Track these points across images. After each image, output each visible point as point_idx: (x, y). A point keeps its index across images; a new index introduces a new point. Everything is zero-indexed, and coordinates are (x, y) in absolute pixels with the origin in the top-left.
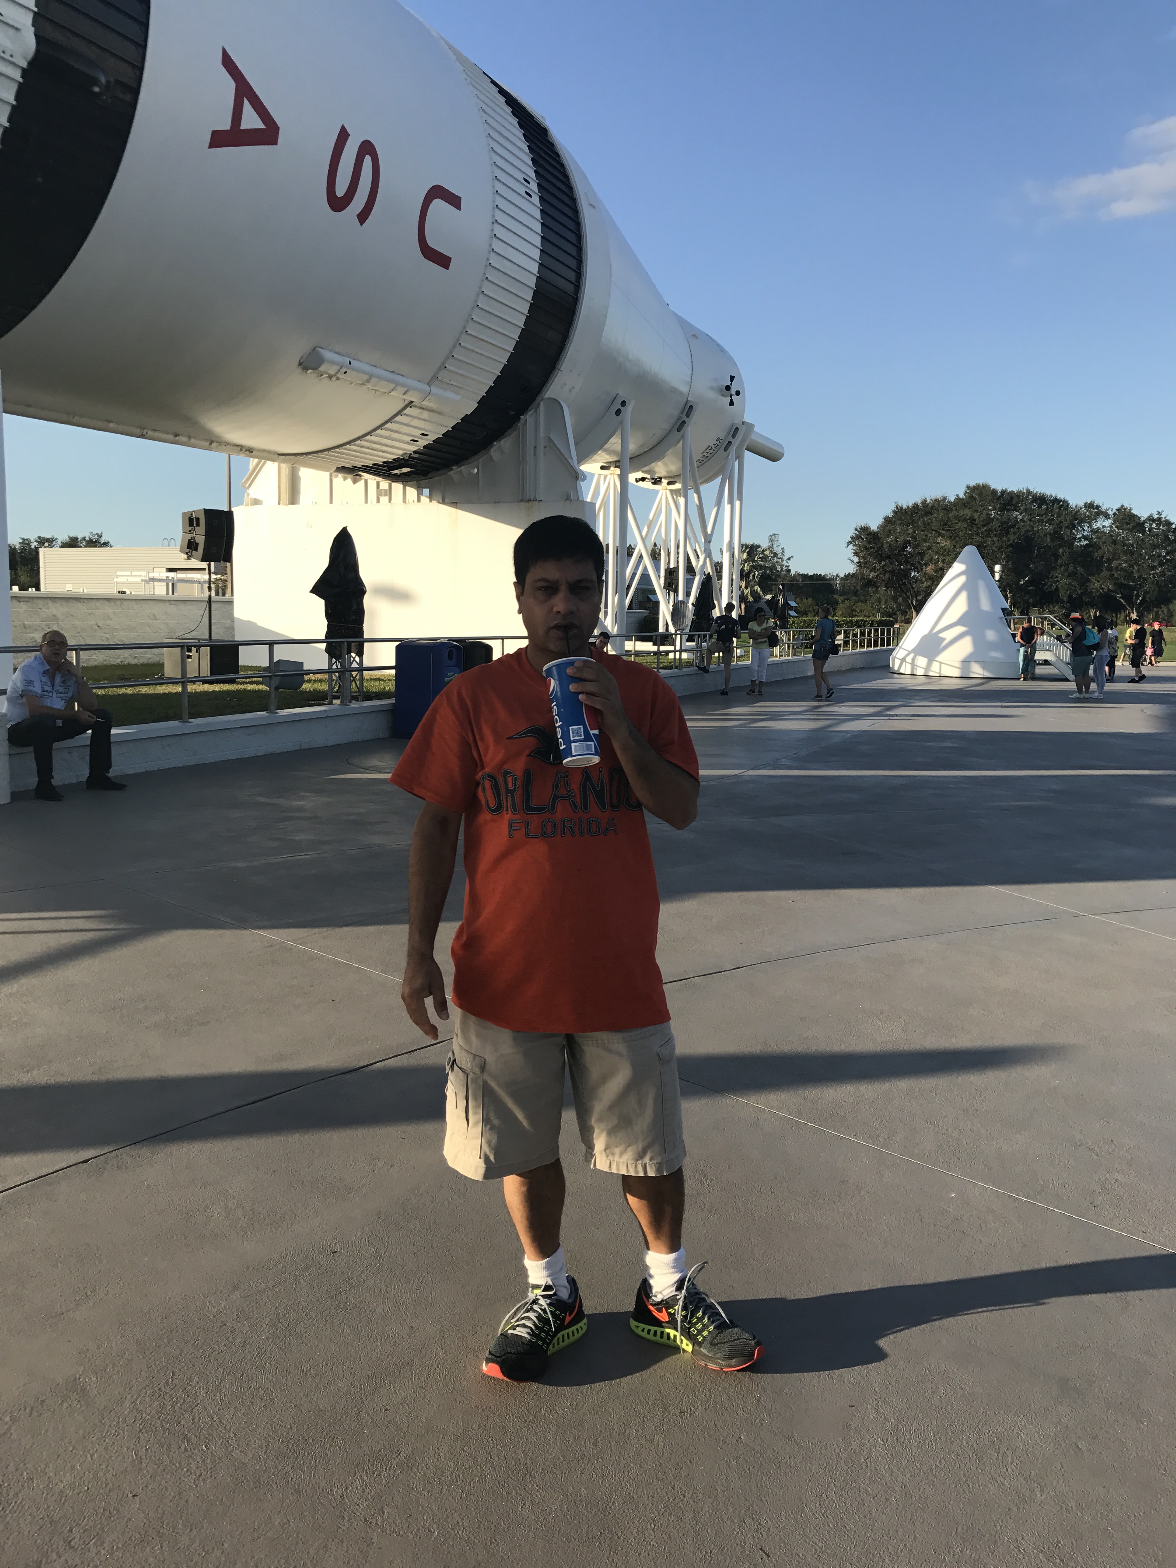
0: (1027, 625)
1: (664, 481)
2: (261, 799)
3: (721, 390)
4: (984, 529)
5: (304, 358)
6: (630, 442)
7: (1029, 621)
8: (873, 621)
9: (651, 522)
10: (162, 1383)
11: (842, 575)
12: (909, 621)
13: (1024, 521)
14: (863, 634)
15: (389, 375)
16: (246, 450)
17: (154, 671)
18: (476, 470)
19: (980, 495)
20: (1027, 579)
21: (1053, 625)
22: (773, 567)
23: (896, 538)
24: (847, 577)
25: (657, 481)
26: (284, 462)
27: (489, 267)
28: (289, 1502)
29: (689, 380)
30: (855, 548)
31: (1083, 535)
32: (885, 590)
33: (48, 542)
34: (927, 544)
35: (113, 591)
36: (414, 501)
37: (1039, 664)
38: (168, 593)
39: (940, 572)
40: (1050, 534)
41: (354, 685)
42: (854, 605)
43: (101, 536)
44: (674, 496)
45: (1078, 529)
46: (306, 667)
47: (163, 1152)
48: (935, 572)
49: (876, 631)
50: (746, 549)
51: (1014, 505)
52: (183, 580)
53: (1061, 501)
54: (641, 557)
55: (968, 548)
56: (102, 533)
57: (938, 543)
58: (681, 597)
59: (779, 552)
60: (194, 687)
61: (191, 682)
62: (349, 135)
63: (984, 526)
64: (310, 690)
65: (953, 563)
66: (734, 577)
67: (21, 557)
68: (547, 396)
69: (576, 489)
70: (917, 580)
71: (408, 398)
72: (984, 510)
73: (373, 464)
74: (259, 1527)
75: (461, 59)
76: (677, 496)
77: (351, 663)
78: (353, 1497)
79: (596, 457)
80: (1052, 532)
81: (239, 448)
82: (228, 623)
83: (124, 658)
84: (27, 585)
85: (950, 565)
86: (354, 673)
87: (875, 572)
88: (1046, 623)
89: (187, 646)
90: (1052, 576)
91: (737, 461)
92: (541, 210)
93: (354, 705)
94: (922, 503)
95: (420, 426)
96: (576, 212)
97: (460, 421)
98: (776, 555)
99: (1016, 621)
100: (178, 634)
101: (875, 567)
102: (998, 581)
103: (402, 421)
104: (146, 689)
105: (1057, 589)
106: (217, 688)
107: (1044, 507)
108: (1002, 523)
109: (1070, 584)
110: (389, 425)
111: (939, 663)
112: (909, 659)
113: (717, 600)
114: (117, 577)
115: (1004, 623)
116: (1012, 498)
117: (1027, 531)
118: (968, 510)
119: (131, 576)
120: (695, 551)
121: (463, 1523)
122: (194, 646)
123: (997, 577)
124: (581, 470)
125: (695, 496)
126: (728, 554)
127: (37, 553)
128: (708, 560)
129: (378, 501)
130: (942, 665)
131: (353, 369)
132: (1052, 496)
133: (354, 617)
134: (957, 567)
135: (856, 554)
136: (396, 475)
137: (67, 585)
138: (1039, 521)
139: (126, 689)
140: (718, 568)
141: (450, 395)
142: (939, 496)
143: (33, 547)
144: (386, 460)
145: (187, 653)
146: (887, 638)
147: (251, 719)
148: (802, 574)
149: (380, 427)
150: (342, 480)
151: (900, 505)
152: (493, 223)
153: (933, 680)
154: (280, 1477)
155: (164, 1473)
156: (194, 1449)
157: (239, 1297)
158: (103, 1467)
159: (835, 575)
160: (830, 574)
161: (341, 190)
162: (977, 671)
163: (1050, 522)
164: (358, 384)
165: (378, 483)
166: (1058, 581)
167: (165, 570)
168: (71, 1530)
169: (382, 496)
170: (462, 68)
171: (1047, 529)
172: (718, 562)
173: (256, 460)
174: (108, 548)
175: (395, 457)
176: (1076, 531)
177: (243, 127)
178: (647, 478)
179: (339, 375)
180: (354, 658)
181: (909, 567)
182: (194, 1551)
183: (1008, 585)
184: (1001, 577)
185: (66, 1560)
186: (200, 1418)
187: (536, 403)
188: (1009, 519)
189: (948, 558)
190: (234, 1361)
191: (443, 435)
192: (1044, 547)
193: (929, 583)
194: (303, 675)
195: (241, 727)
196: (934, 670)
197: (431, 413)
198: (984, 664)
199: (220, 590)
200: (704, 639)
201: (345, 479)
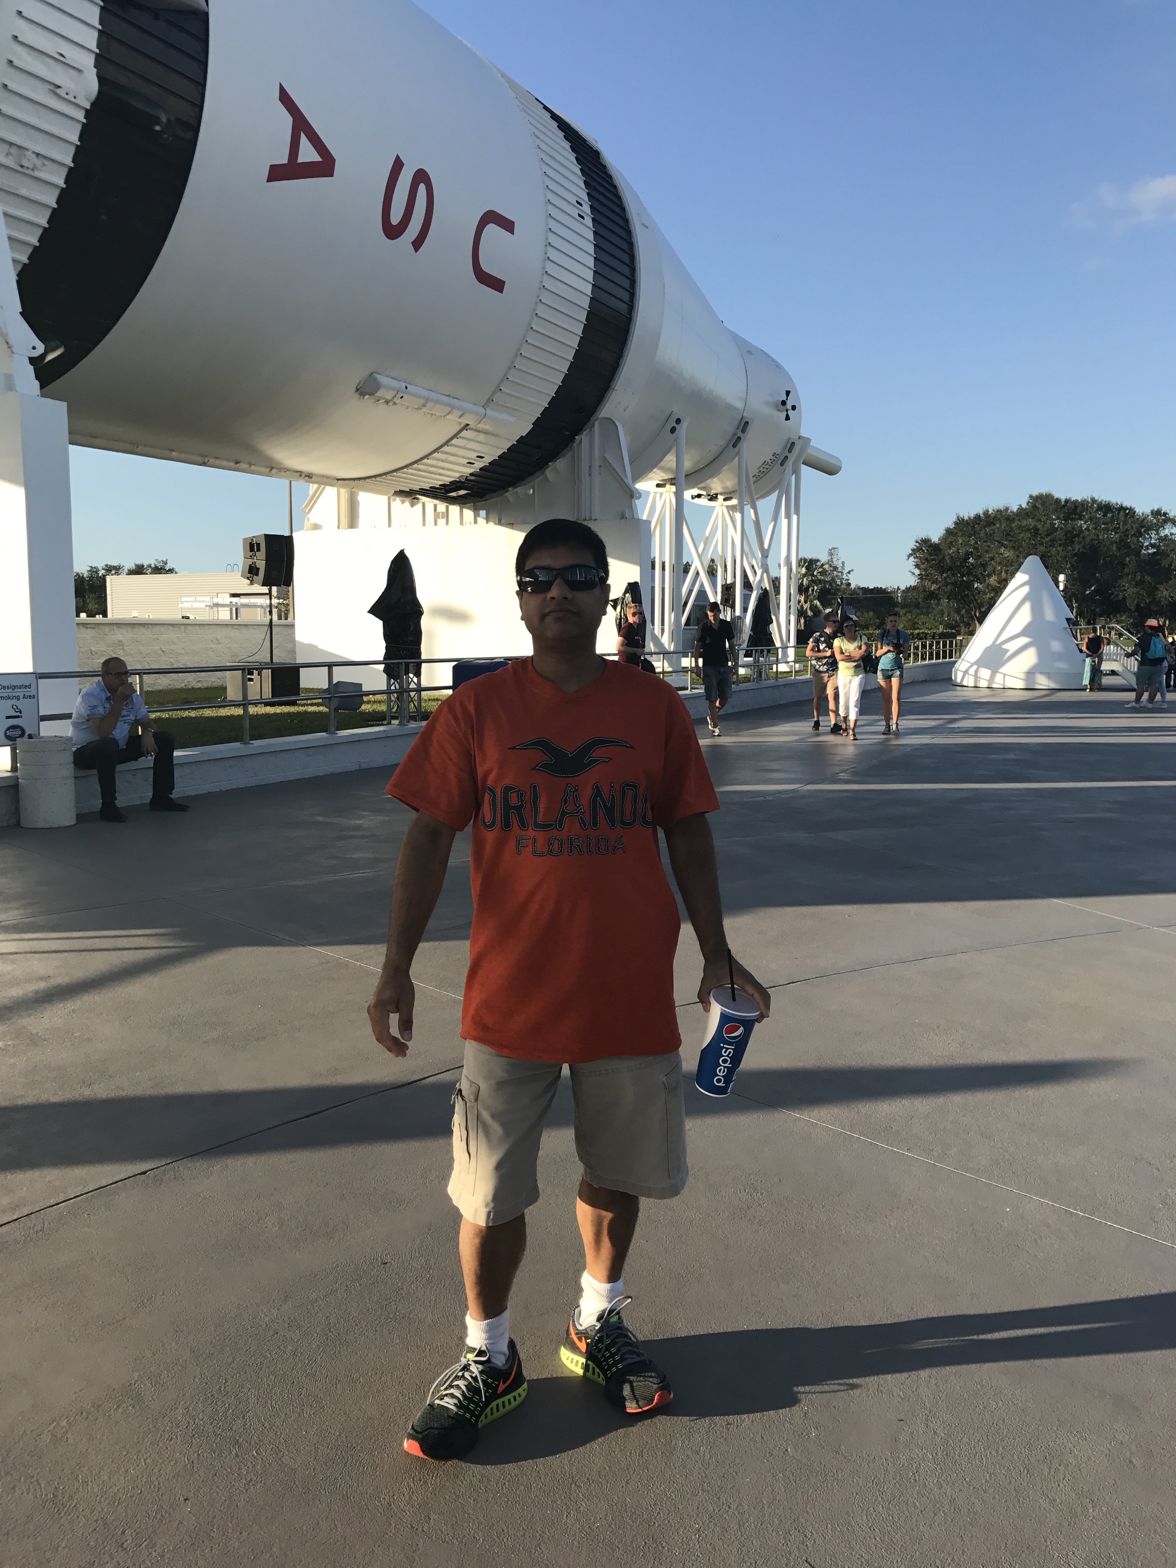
0: (1093, 634)
1: (721, 498)
2: (320, 819)
3: (776, 405)
4: (1047, 539)
5: (362, 383)
6: (685, 460)
7: (1095, 630)
8: (934, 633)
9: (707, 538)
10: (215, 1390)
11: (903, 588)
12: (972, 633)
13: (1089, 530)
14: (924, 646)
15: (446, 399)
16: (306, 476)
17: (214, 696)
18: (531, 491)
19: (1043, 504)
20: (1093, 588)
21: (1120, 635)
22: (833, 579)
23: (958, 549)
24: (908, 589)
25: (713, 498)
26: (343, 486)
27: (543, 290)
28: (337, 1508)
29: (744, 396)
30: (916, 560)
31: (1150, 543)
32: (948, 602)
33: (114, 570)
34: (990, 555)
35: (177, 616)
36: (470, 523)
37: (1106, 675)
38: (231, 618)
39: (1003, 583)
40: (1116, 542)
41: (413, 705)
42: (916, 617)
43: (166, 563)
44: (731, 512)
45: (1145, 536)
46: (365, 689)
47: (219, 1164)
48: (999, 583)
49: (938, 643)
50: (805, 563)
51: (1078, 514)
52: (246, 605)
53: (1127, 509)
54: (698, 573)
55: (1030, 558)
56: (167, 560)
57: (1001, 554)
58: (738, 613)
59: (840, 565)
60: (256, 709)
61: (252, 704)
62: (403, 165)
63: (1048, 535)
64: (369, 711)
65: (1016, 573)
66: (792, 592)
67: (89, 585)
68: (601, 416)
69: (631, 508)
70: (979, 592)
71: (464, 421)
72: (1047, 519)
73: (430, 488)
74: (307, 1532)
75: (512, 84)
76: (733, 512)
77: (409, 684)
78: (400, 1504)
79: (651, 475)
80: (1118, 541)
81: (298, 474)
82: (289, 646)
83: (188, 682)
84: (94, 612)
85: (1013, 575)
86: (412, 694)
87: (937, 585)
88: (1113, 633)
89: (248, 669)
90: (1119, 585)
91: (794, 475)
92: (594, 232)
93: (413, 725)
94: (984, 513)
95: (476, 449)
96: (629, 233)
97: (515, 443)
98: (835, 568)
99: (1082, 631)
100: (241, 658)
101: (937, 579)
102: (1063, 591)
103: (457, 444)
104: (209, 712)
105: (1124, 598)
106: (278, 710)
107: (1109, 515)
108: (1067, 532)
109: (1138, 593)
110: (445, 448)
111: (1002, 675)
112: (972, 671)
113: (775, 615)
114: (182, 603)
115: (1068, 633)
116: (1076, 507)
117: (1092, 540)
118: (1031, 520)
119: (196, 601)
120: (753, 566)
121: (508, 1531)
122: (256, 669)
123: (1061, 587)
124: (636, 489)
125: (752, 511)
126: (786, 568)
127: (105, 581)
128: (765, 575)
129: (436, 524)
130: (1006, 676)
131: (410, 394)
132: (1117, 504)
133: (412, 639)
134: (1021, 577)
135: (917, 566)
136: (454, 498)
137: (133, 611)
138: (1104, 529)
139: (189, 712)
140: (776, 583)
141: (504, 416)
142: (1001, 506)
143: (100, 575)
144: (443, 483)
145: (248, 676)
146: (949, 650)
147: (309, 740)
148: (863, 588)
149: (436, 450)
150: (400, 503)
151: (962, 516)
152: (546, 246)
153: (996, 692)
154: (328, 1483)
155: (215, 1478)
156: (245, 1455)
157: (291, 1306)
158: (156, 1471)
159: (896, 588)
160: (891, 587)
161: (396, 218)
162: (1043, 682)
163: (1116, 530)
164: (415, 409)
165: (435, 506)
166: (1125, 590)
167: (228, 595)
168: (123, 1532)
169: (439, 518)
170: (514, 95)
171: (1113, 538)
172: (777, 577)
173: (316, 486)
174: (174, 575)
175: (452, 480)
176: (1143, 539)
177: (300, 160)
178: (702, 495)
179: (395, 400)
180: (412, 679)
181: (971, 578)
182: (243, 1554)
183: (1074, 595)
184: (1066, 587)
185: (118, 1562)
186: (251, 1424)
187: (590, 424)
188: (1073, 528)
189: (1011, 569)
190: (285, 1368)
191: (498, 457)
192: (1110, 556)
193: (992, 595)
194: (362, 696)
195: (301, 748)
196: (998, 683)
197: (487, 436)
198: (1048, 675)
199: (283, 614)
200: (761, 653)
201: (403, 502)
